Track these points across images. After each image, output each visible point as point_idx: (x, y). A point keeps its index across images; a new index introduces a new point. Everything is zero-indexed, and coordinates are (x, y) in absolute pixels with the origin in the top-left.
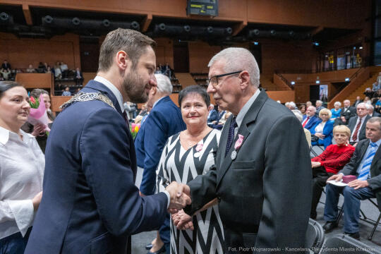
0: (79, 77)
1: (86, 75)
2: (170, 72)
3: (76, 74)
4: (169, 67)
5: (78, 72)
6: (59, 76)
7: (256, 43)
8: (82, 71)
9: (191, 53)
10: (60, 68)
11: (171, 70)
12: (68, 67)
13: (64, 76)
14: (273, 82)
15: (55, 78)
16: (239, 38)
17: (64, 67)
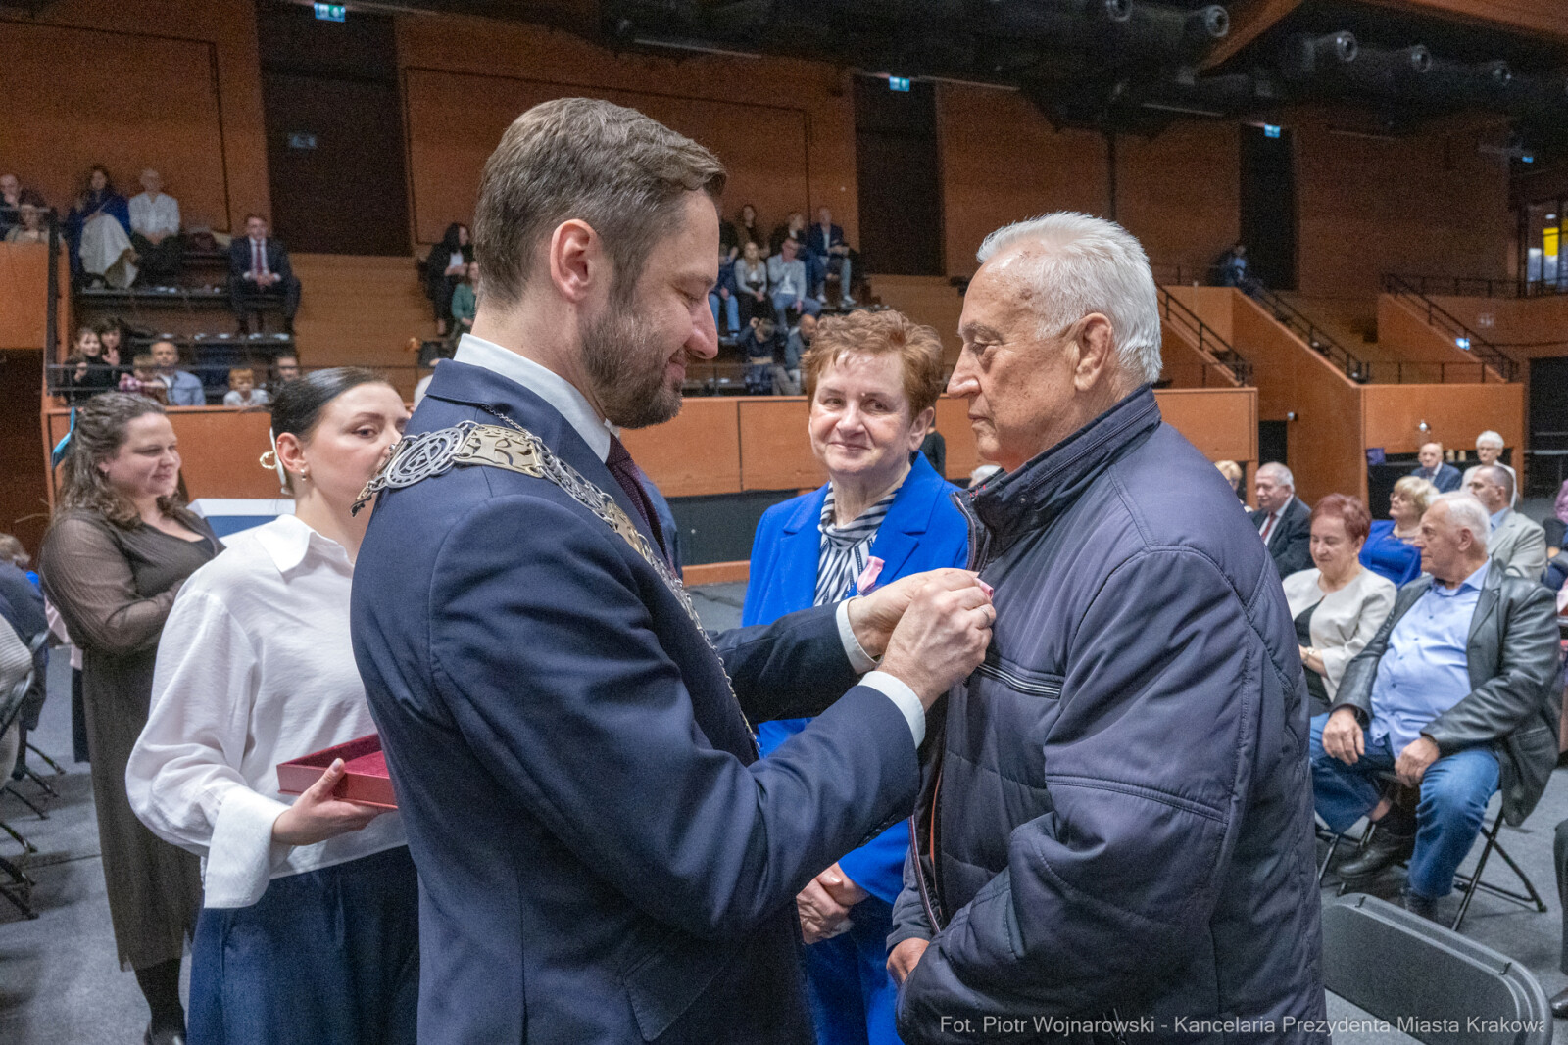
0: (262, 275)
1: (308, 268)
2: (847, 265)
3: (240, 256)
4: (837, 233)
5: (258, 248)
6: (118, 267)
7: (1272, 130)
8: (286, 238)
9: (952, 161)
10: (123, 217)
11: (852, 255)
12: (184, 211)
13: (150, 273)
14: (1371, 336)
15: (81, 277)
16: (1237, 81)
17: (157, 216)
